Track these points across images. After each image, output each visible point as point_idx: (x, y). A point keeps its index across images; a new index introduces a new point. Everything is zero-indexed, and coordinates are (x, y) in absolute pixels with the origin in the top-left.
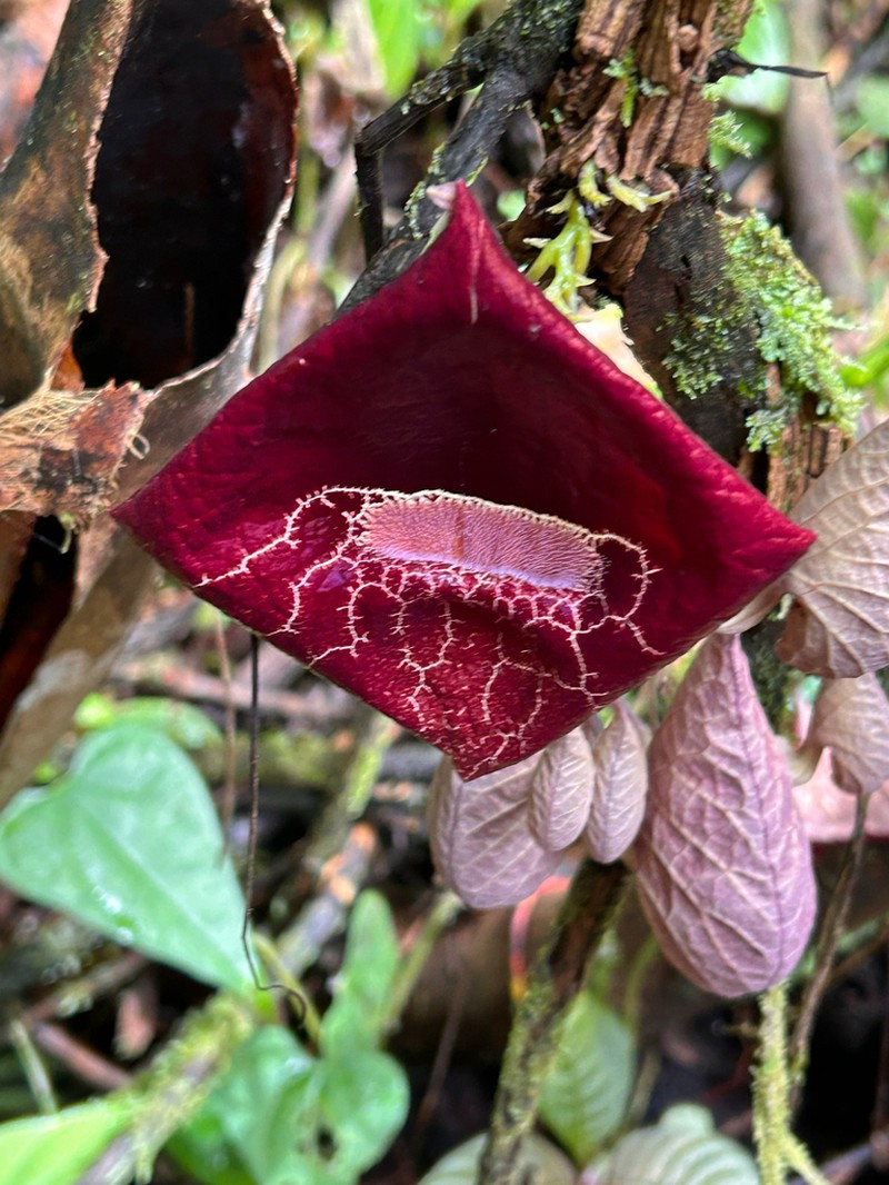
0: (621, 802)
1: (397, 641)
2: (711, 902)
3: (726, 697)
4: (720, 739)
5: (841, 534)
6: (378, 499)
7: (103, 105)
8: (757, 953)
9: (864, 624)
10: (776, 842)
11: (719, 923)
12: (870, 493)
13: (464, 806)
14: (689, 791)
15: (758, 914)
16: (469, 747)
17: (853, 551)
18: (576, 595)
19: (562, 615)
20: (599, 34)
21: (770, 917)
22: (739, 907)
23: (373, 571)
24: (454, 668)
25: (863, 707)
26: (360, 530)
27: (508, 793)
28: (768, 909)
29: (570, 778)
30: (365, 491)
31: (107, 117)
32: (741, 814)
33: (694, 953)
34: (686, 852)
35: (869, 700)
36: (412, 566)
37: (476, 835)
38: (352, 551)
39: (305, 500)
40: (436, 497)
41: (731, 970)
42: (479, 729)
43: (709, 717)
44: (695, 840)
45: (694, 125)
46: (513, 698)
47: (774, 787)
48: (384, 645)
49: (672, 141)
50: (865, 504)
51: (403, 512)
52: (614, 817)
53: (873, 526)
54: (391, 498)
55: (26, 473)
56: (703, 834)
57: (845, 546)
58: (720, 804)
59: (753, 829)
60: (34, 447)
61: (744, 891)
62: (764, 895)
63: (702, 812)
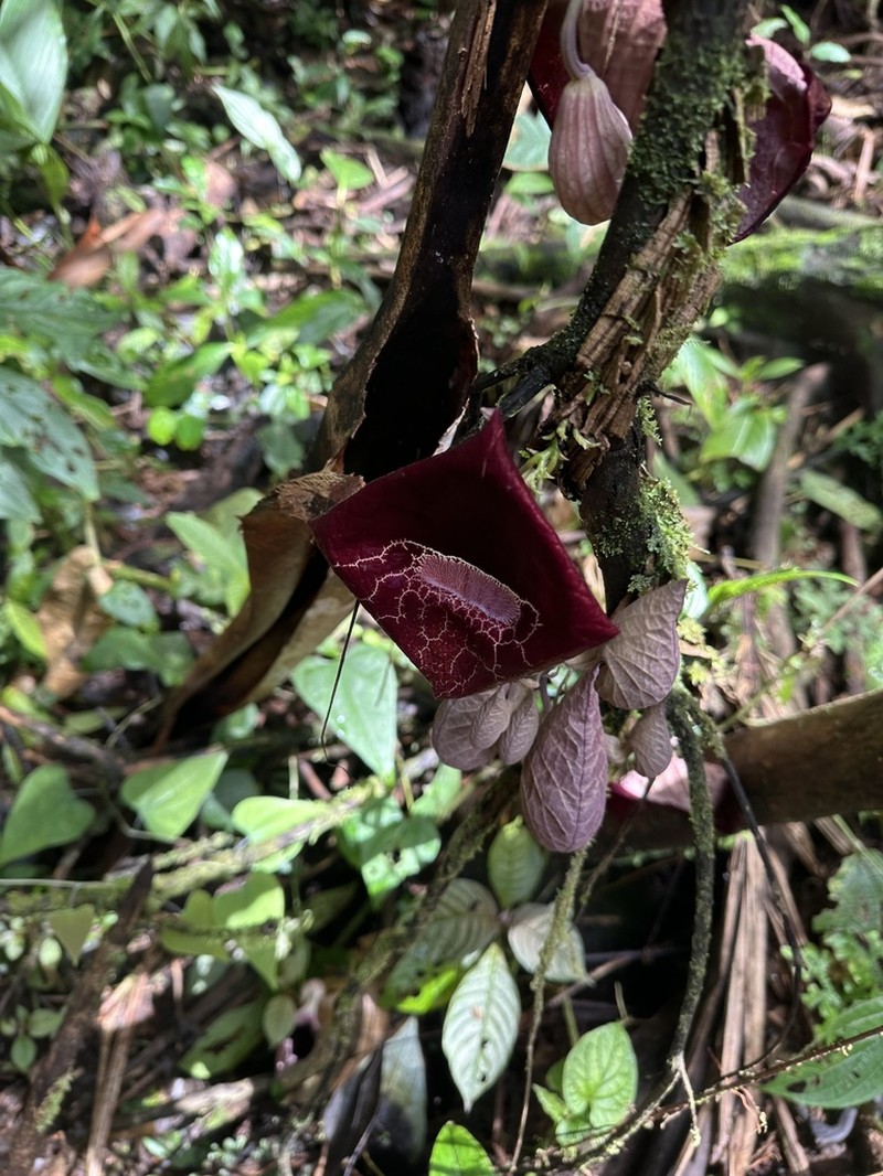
0: (519, 739)
1: (419, 622)
2: (548, 801)
3: (583, 706)
4: (574, 724)
5: (631, 634)
6: (430, 553)
7: (382, 346)
8: (563, 832)
9: (633, 684)
10: (587, 783)
11: (549, 812)
12: (651, 618)
13: (449, 715)
14: (553, 744)
15: (567, 814)
17: (636, 644)
18: (504, 626)
19: (494, 633)
20: (587, 356)
21: (573, 818)
22: (559, 807)
23: (416, 585)
24: (443, 644)
25: (655, 735)
26: (417, 564)
29: (493, 717)
30: (424, 547)
31: (383, 351)
32: (573, 764)
34: (544, 772)
35: (659, 733)
36: (435, 588)
37: (452, 731)
38: (410, 573)
39: (394, 542)
40: (458, 561)
41: (550, 837)
42: (446, 676)
43: (572, 712)
44: (549, 768)
45: (624, 416)
46: (465, 666)
47: (594, 756)
48: (412, 621)
49: (612, 421)
50: (647, 623)
51: (438, 562)
52: (514, 744)
53: (648, 635)
54: (436, 554)
55: (306, 503)
56: (553, 767)
57: (633, 640)
58: (565, 755)
59: (577, 773)
60: (312, 492)
61: (564, 801)
62: (573, 806)
63: (556, 756)
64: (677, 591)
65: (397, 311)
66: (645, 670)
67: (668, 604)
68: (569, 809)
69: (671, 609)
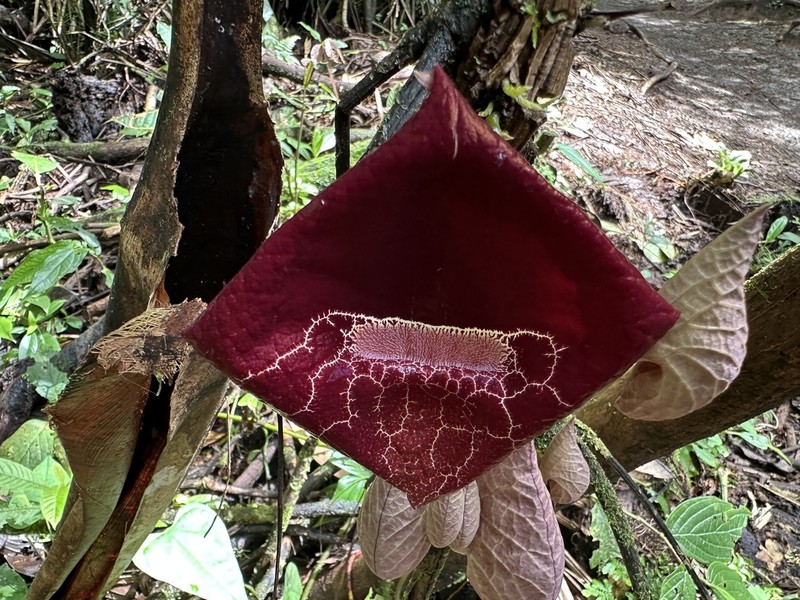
0: (471, 516)
1: (375, 417)
2: (518, 570)
3: (525, 455)
4: (520, 478)
5: (698, 311)
6: (361, 321)
7: (182, 138)
10: (552, 533)
11: (521, 580)
12: (722, 278)
13: (384, 525)
14: (503, 508)
15: (544, 574)
16: (421, 485)
17: (705, 322)
18: (500, 374)
19: (494, 387)
21: (551, 576)
22: (533, 572)
23: (363, 367)
24: (411, 433)
26: (351, 342)
27: (406, 516)
28: (549, 571)
30: (354, 315)
31: (183, 143)
32: (533, 519)
34: (502, 543)
36: (388, 362)
38: (347, 355)
39: (316, 319)
40: (395, 322)
42: (427, 473)
43: (515, 466)
44: (508, 536)
46: (453, 450)
48: (367, 419)
49: (550, 75)
50: (718, 286)
51: (375, 332)
52: (468, 525)
53: (721, 302)
54: (370, 321)
55: (137, 351)
56: (512, 532)
57: (700, 319)
58: (521, 514)
59: (541, 527)
61: (537, 562)
62: (547, 564)
63: (512, 520)
64: (751, 228)
65: (189, 91)
66: (723, 351)
67: (742, 251)
69: (746, 258)
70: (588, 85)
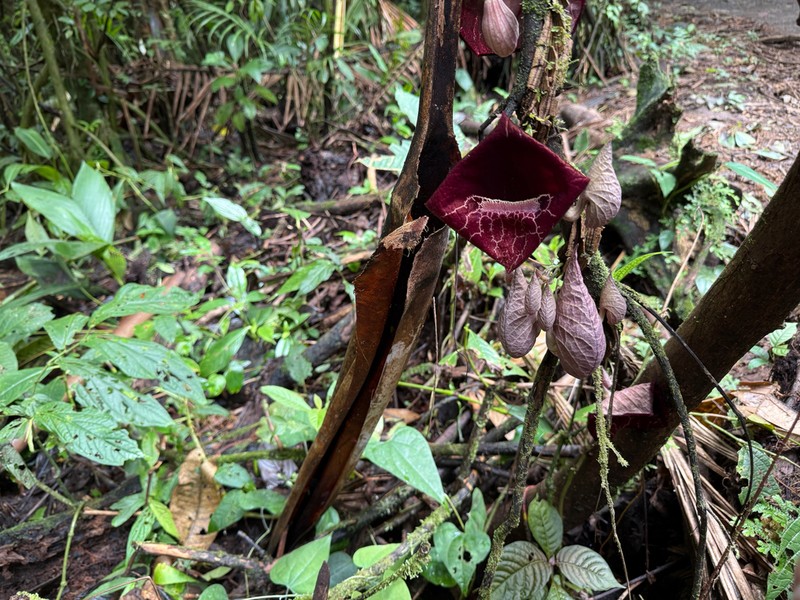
1: (490, 234)
2: (576, 334)
5: (596, 178)
6: (485, 200)
7: (421, 151)
8: (590, 348)
9: (604, 200)
10: (592, 315)
11: (579, 339)
14: (568, 305)
15: (589, 334)
17: (599, 181)
18: (534, 210)
20: (531, 84)
21: (593, 336)
22: (584, 334)
23: (485, 213)
24: (505, 241)
26: (481, 206)
27: (519, 313)
28: (592, 333)
30: (482, 198)
32: (582, 307)
33: (573, 353)
34: (568, 322)
36: (494, 212)
37: (511, 325)
38: (479, 210)
39: (469, 197)
40: (499, 201)
41: (583, 357)
42: (511, 255)
43: (572, 283)
44: (570, 318)
46: (519, 245)
48: (487, 234)
49: (549, 110)
50: (601, 168)
51: (491, 204)
53: (603, 173)
54: (488, 200)
55: (400, 239)
56: (572, 315)
58: (576, 306)
59: (586, 311)
60: (402, 234)
62: (590, 329)
63: (572, 310)
68: (589, 332)
70: (790, 109)
